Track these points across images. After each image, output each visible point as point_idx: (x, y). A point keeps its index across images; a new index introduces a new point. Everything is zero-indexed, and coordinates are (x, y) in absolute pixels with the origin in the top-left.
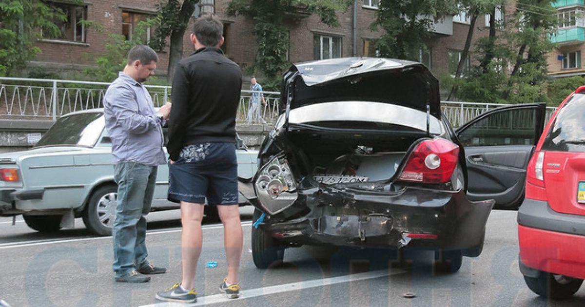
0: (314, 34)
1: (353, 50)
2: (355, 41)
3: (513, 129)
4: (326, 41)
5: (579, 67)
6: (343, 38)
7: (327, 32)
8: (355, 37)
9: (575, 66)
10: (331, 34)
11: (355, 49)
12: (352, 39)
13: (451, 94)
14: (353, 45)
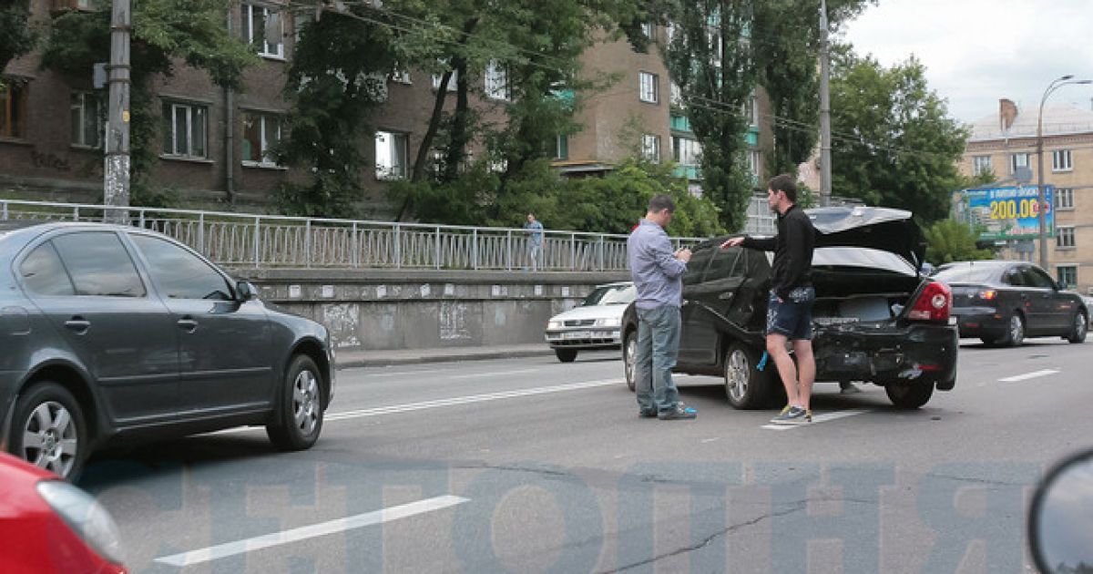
0: (163, 100)
1: (226, 130)
2: (230, 114)
3: (539, 270)
4: (182, 114)
5: (565, 157)
6: (211, 108)
7: (184, 97)
8: (230, 108)
9: (556, 155)
10: (191, 101)
11: (230, 128)
12: (225, 111)
13: (404, 208)
14: (226, 122)
